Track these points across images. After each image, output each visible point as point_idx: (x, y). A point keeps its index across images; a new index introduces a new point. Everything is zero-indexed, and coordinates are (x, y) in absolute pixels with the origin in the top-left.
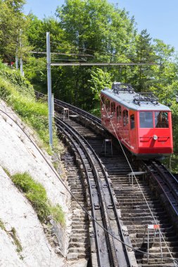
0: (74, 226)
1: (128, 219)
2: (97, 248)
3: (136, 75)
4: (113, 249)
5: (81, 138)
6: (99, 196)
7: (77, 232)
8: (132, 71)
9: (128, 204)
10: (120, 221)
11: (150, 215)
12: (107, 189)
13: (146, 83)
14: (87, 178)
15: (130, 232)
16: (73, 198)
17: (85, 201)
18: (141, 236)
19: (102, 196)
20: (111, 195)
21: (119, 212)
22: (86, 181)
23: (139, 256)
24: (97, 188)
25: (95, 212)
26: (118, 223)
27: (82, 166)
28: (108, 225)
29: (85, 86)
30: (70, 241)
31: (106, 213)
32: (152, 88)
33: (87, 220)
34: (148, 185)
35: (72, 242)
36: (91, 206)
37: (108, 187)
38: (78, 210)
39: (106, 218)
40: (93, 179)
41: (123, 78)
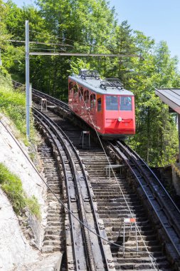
0: (49, 218)
1: (103, 213)
2: (72, 241)
3: (115, 67)
4: (88, 243)
5: (59, 129)
6: (76, 188)
7: (52, 224)
8: (112, 62)
9: (105, 198)
10: (96, 214)
11: (127, 208)
12: (84, 182)
13: (125, 76)
14: (64, 170)
15: (106, 225)
16: (49, 190)
17: (61, 193)
18: (117, 230)
19: (79, 189)
20: (87, 187)
21: (95, 205)
22: (62, 173)
23: (114, 249)
24: (74, 180)
25: (71, 204)
26: (94, 217)
27: (59, 158)
28: (84, 218)
29: (64, 77)
30: (45, 234)
31: (82, 206)
32: (131, 80)
33: (63, 213)
34: (125, 178)
35: (47, 235)
36: (68, 198)
37: (85, 180)
38: (54, 202)
39: (83, 210)
40: (70, 172)
41: (102, 69)
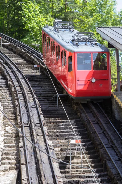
0: (5, 141)
1: (53, 136)
2: (26, 160)
3: (62, 8)
4: (40, 161)
5: (13, 63)
6: (28, 115)
7: (8, 146)
8: (58, 4)
9: (54, 122)
10: (46, 137)
11: (73, 131)
12: (35, 109)
13: (70, 16)
14: (18, 99)
15: (56, 146)
16: (5, 117)
17: (16, 119)
18: (65, 150)
19: (31, 115)
20: (38, 114)
21: (45, 129)
22: (16, 102)
23: (62, 167)
24: (27, 108)
25: (24, 129)
26: (45, 139)
27: (13, 89)
28: (36, 140)
29: (16, 18)
30: (2, 155)
31: (34, 130)
32: (76, 20)
33: (17, 136)
34: (72, 105)
35: (4, 156)
36: (21, 123)
37: (36, 107)
38: (10, 127)
39: (35, 134)
40: (23, 100)
41: (50, 10)
